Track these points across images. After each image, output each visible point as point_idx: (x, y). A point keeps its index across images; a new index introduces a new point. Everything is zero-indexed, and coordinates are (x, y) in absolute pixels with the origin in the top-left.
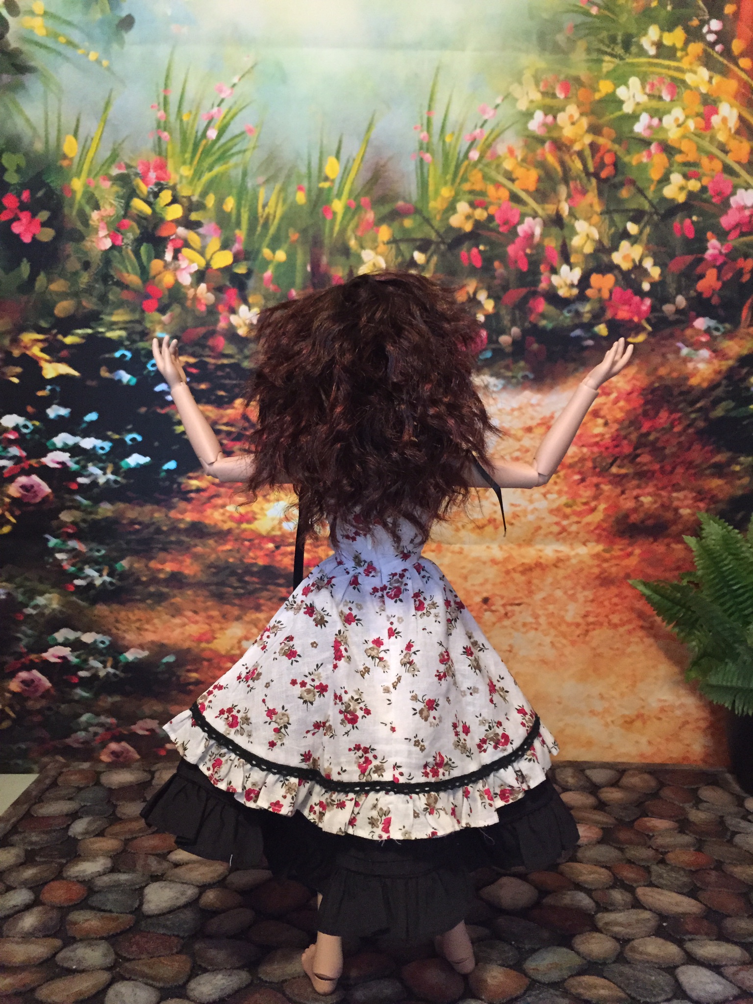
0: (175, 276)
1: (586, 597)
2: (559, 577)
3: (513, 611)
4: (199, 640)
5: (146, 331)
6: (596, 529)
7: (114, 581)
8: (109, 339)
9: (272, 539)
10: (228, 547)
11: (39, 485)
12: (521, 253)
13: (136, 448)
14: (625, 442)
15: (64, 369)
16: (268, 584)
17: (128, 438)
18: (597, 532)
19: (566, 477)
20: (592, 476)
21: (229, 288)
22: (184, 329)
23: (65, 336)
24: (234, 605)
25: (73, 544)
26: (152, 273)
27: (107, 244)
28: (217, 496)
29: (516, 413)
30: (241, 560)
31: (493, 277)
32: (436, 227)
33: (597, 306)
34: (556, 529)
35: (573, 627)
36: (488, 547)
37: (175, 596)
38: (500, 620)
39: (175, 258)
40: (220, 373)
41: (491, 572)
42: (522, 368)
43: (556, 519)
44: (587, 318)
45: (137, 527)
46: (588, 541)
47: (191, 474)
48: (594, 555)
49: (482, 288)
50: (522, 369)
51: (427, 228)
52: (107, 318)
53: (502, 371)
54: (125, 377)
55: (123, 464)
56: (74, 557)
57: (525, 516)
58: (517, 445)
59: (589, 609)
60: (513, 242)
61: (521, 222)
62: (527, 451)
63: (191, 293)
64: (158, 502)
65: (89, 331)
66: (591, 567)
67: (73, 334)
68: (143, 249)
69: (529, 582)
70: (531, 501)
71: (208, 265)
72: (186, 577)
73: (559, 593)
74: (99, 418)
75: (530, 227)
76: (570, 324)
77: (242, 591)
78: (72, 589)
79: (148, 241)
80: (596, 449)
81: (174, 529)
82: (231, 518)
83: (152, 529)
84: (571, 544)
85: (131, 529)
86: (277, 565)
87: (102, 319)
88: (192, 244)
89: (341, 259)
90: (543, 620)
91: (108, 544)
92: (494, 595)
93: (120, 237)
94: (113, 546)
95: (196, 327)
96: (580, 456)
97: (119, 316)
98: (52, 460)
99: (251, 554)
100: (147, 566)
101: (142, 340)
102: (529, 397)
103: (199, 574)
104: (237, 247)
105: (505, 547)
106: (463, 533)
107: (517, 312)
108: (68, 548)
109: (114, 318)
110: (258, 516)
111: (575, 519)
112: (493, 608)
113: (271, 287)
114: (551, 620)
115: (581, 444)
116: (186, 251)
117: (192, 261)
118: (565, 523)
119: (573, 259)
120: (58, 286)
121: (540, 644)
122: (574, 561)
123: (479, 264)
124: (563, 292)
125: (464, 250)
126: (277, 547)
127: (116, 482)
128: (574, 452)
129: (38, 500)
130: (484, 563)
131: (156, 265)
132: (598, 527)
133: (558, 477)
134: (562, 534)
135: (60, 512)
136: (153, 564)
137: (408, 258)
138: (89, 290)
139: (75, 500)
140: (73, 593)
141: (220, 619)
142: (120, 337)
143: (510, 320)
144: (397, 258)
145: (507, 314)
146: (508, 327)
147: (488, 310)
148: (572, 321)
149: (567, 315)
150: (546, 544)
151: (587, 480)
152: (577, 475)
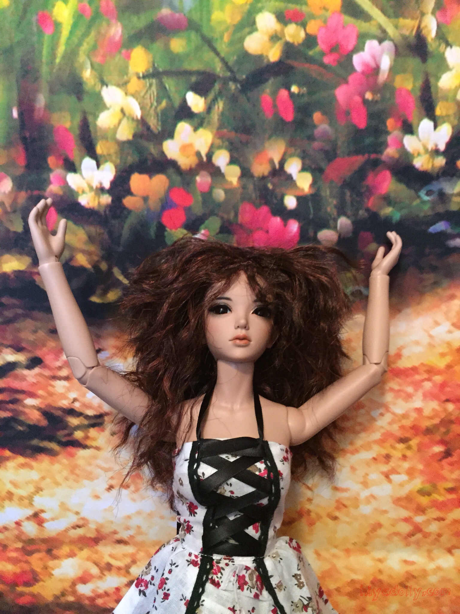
2: (408, 603)
12: (357, 99)
19: (421, 448)
31: (311, 138)
32: (223, 54)
34: (406, 528)
42: (351, 280)
43: (405, 513)
44: (456, 203)
46: (455, 547)
49: (293, 155)
50: (354, 281)
51: (208, 55)
57: (357, 507)
60: (347, 83)
61: (359, 48)
69: (362, 610)
70: (365, 484)
75: (374, 57)
76: (431, 212)
84: (429, 551)
96: (443, 416)
107: (348, 194)
111: (434, 513)
115: (444, 398)
118: (419, 519)
119: (439, 111)
122: (433, 579)
123: (290, 117)
124: (421, 163)
125: (266, 92)
128: (434, 410)
133: (409, 448)
134: (415, 535)
137: (177, 103)
143: (335, 207)
144: (159, 102)
145: (332, 196)
146: (333, 216)
147: (303, 190)
148: (433, 208)
149: (426, 198)
150: (389, 551)
151: (454, 454)
152: (438, 446)
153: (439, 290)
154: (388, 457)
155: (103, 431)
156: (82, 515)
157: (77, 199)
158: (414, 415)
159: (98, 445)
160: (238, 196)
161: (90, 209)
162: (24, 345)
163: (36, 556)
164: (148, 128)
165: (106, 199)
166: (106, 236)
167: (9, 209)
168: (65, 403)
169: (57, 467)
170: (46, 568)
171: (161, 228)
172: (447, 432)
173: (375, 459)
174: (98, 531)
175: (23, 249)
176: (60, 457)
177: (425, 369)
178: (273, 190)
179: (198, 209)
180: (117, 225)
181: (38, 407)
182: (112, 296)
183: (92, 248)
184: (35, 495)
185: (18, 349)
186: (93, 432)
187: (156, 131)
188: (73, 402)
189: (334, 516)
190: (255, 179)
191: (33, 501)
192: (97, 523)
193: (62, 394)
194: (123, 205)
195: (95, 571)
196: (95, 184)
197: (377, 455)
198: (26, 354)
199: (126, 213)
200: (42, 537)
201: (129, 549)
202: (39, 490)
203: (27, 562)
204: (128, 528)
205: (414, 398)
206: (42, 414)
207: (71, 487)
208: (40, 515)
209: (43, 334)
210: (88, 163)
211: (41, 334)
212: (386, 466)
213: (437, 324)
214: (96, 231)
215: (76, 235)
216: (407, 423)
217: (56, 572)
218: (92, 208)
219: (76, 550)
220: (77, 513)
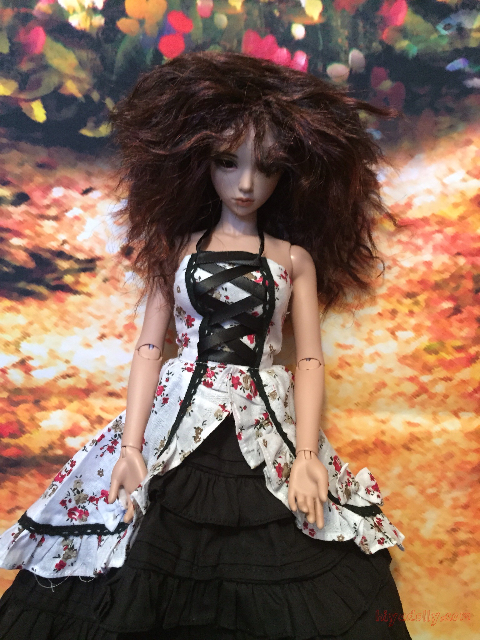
1: (455, 499)
2: (412, 467)
19: (428, 304)
20: (473, 305)
34: (411, 388)
35: (433, 547)
43: (410, 372)
44: (475, 40)
46: (462, 410)
48: (471, 433)
57: (360, 365)
59: (460, 519)
66: (465, 452)
70: (370, 341)
73: (411, 492)
76: (448, 48)
84: (434, 413)
96: (453, 270)
107: (361, 24)
111: (441, 373)
115: (455, 251)
118: (425, 378)
122: (438, 442)
128: (444, 264)
133: (417, 303)
134: (421, 396)
143: (347, 38)
145: (343, 26)
146: (344, 49)
147: (312, 18)
148: (451, 44)
149: (444, 32)
150: (392, 412)
151: (463, 310)
152: (447, 302)
153: (455, 135)
154: (394, 313)
155: (94, 276)
156: (73, 364)
157: (68, 19)
158: (423, 269)
159: (89, 292)
160: (242, 24)
161: (81, 31)
162: (9, 178)
163: (22, 407)
165: (99, 21)
166: (98, 62)
168: (54, 245)
169: (45, 312)
170: (33, 419)
171: (158, 56)
172: (457, 288)
173: (380, 314)
174: (89, 381)
175: (9, 72)
176: (48, 302)
177: (436, 220)
178: (280, 17)
179: (198, 37)
180: (110, 50)
181: (25, 247)
182: (104, 130)
183: (83, 75)
184: (22, 340)
185: (4, 182)
186: (84, 277)
188: (62, 244)
189: (337, 374)
190: (261, 4)
191: (20, 347)
192: (88, 373)
193: (50, 235)
194: (117, 27)
195: (85, 423)
196: (87, 3)
197: (383, 311)
198: (11, 188)
199: (120, 36)
200: (29, 386)
201: (122, 403)
202: (26, 335)
203: (13, 413)
204: (120, 380)
205: (423, 251)
206: (29, 255)
207: (60, 334)
208: (27, 361)
209: (30, 167)
211: (28, 168)
212: (392, 322)
213: (451, 171)
214: (88, 56)
215: (66, 59)
216: (416, 277)
217: (44, 424)
218: (83, 29)
219: (65, 402)
220: (67, 362)
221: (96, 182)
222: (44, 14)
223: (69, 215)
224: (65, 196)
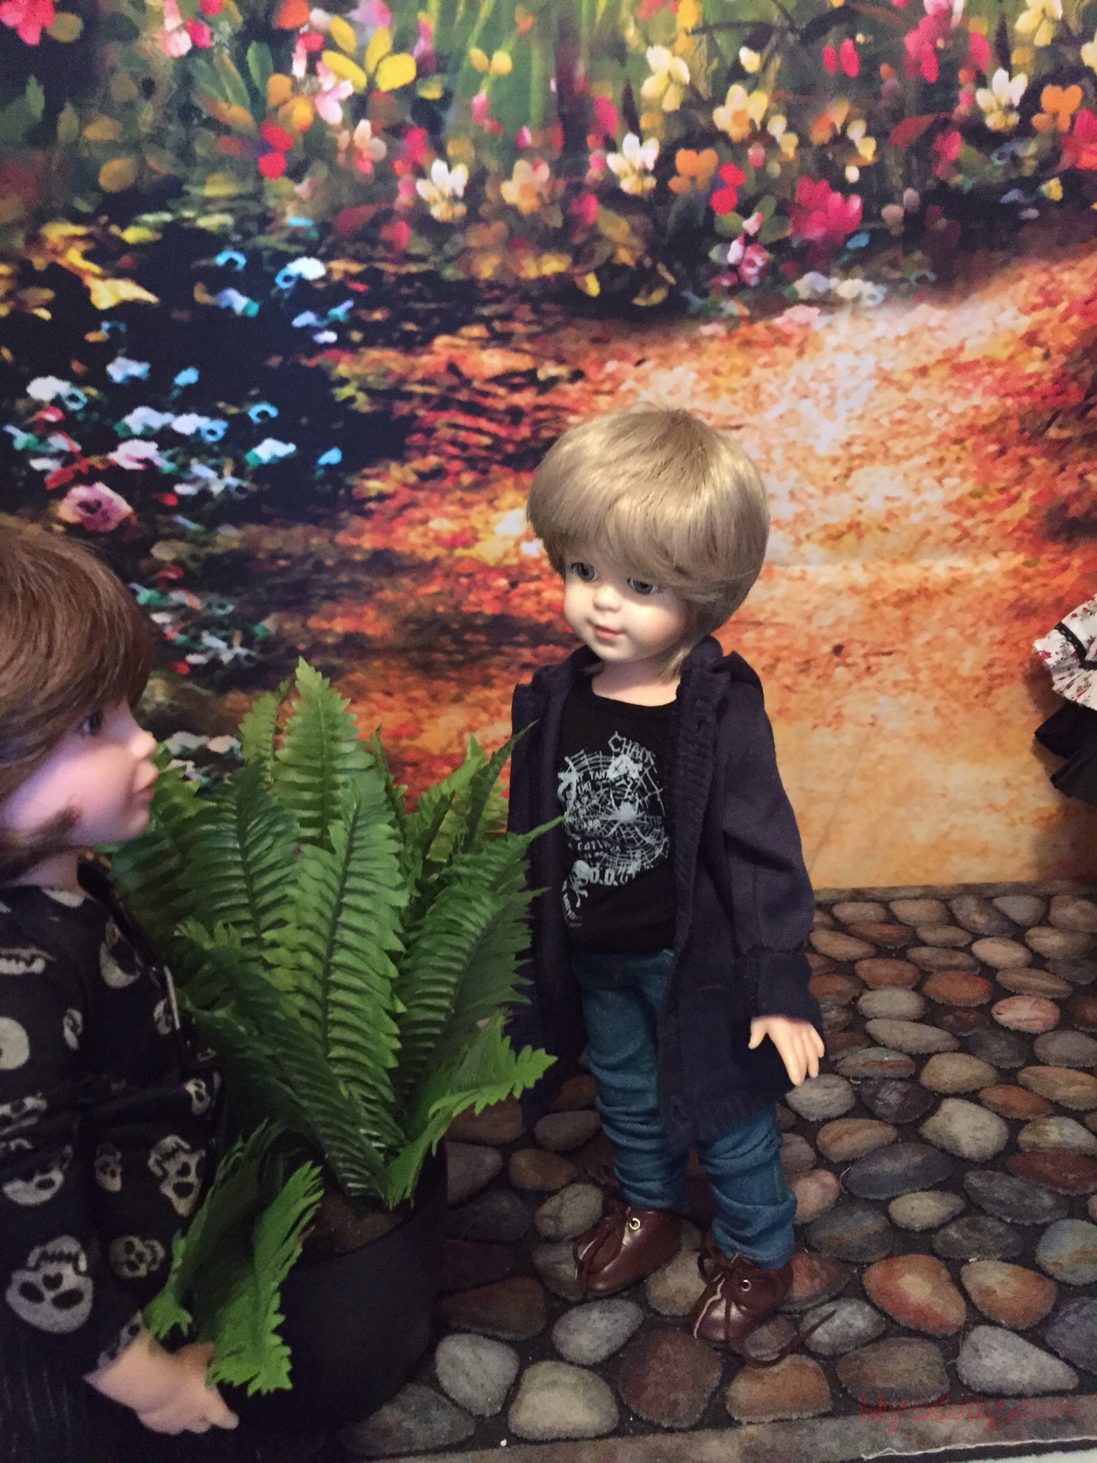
0: (314, 106)
1: (992, 637)
2: (953, 609)
3: (879, 665)
4: (397, 736)
5: (269, 215)
6: (1014, 530)
7: (253, 654)
8: (203, 232)
9: (503, 571)
10: (434, 588)
11: (110, 501)
12: (928, 48)
13: (270, 429)
14: (1073, 386)
15: (129, 291)
16: (501, 644)
17: (254, 412)
18: (1018, 534)
19: (976, 448)
20: (1017, 446)
21: (412, 127)
22: (336, 210)
23: (123, 227)
24: (449, 679)
25: (178, 597)
26: (273, 101)
27: (183, 44)
28: (413, 504)
29: (903, 344)
30: (456, 607)
31: (877, 96)
33: (1048, 144)
34: (953, 534)
35: (970, 684)
36: (845, 568)
37: (353, 671)
38: (858, 678)
39: (311, 70)
40: (405, 291)
41: (849, 606)
42: (917, 264)
43: (954, 518)
44: (1029, 168)
45: (282, 563)
46: (1001, 550)
47: (367, 471)
48: (1010, 572)
49: (856, 118)
50: (919, 265)
51: (765, 1)
52: (195, 191)
53: (885, 269)
54: (239, 302)
55: (249, 457)
56: (184, 618)
57: (907, 515)
58: (901, 399)
59: (996, 655)
60: (916, 27)
62: (918, 407)
63: (343, 138)
64: (315, 520)
65: (167, 217)
66: (1003, 591)
67: (137, 224)
68: (251, 55)
69: (906, 620)
70: (917, 491)
71: (371, 83)
72: (368, 639)
73: (951, 633)
74: (200, 377)
76: (1002, 180)
77: (460, 657)
78: (184, 670)
79: (258, 40)
80: (1026, 400)
81: (345, 563)
82: (438, 539)
83: (308, 565)
84: (975, 556)
85: (275, 569)
86: (515, 613)
87: (188, 193)
88: (340, 43)
89: (610, 66)
90: (924, 676)
91: (237, 595)
92: (851, 641)
93: (207, 30)
94: (246, 597)
95: (357, 205)
96: (1001, 411)
97: (218, 188)
98: (128, 455)
99: (472, 598)
100: (304, 626)
101: (262, 231)
102: (926, 314)
103: (391, 634)
104: (422, 45)
105: (872, 567)
106: (807, 548)
107: (914, 161)
108: (172, 604)
109: (209, 191)
110: (481, 535)
111: (984, 515)
112: (849, 660)
113: (487, 124)
114: (937, 675)
115: (1003, 392)
116: (328, 56)
117: (341, 77)
118: (968, 523)
119: (1015, 59)
120: (100, 130)
121: (917, 712)
122: (978, 583)
123: (854, 71)
124: (994, 121)
125: (829, 42)
126: (513, 585)
127: (239, 489)
128: (992, 407)
129: (112, 526)
130: (839, 593)
131: (278, 85)
132: (1021, 526)
133: (964, 449)
134: (963, 540)
135: (151, 546)
136: (313, 622)
137: (729, 61)
138: (157, 138)
139: (177, 525)
140: (187, 677)
141: (428, 702)
142: (223, 226)
143: (901, 177)
144: (709, 63)
145: (897, 164)
146: (898, 188)
147: (865, 159)
148: (1005, 174)
149: (998, 163)
150: (936, 559)
151: (1008, 451)
152: (993, 444)
153: (1008, 271)
154: (942, 461)
157: (619, 184)
158: (971, 413)
160: (795, 170)
161: (633, 195)
162: (565, 356)
164: (697, 94)
165: (650, 182)
166: (651, 227)
167: (547, 200)
171: (710, 213)
172: (1003, 430)
173: (928, 464)
175: (563, 247)
177: (987, 361)
178: (833, 161)
179: (750, 187)
180: (662, 212)
182: (658, 296)
183: (635, 241)
185: (560, 361)
187: (705, 97)
190: (814, 148)
194: (669, 188)
196: (638, 165)
197: (931, 459)
198: (568, 366)
199: (671, 197)
205: (973, 395)
210: (630, 140)
211: (584, 343)
212: (939, 470)
213: (1003, 309)
214: (640, 221)
215: (618, 226)
216: (964, 422)
218: (635, 194)
221: (651, 352)
222: (596, 181)
223: (623, 388)
224: (618, 370)
